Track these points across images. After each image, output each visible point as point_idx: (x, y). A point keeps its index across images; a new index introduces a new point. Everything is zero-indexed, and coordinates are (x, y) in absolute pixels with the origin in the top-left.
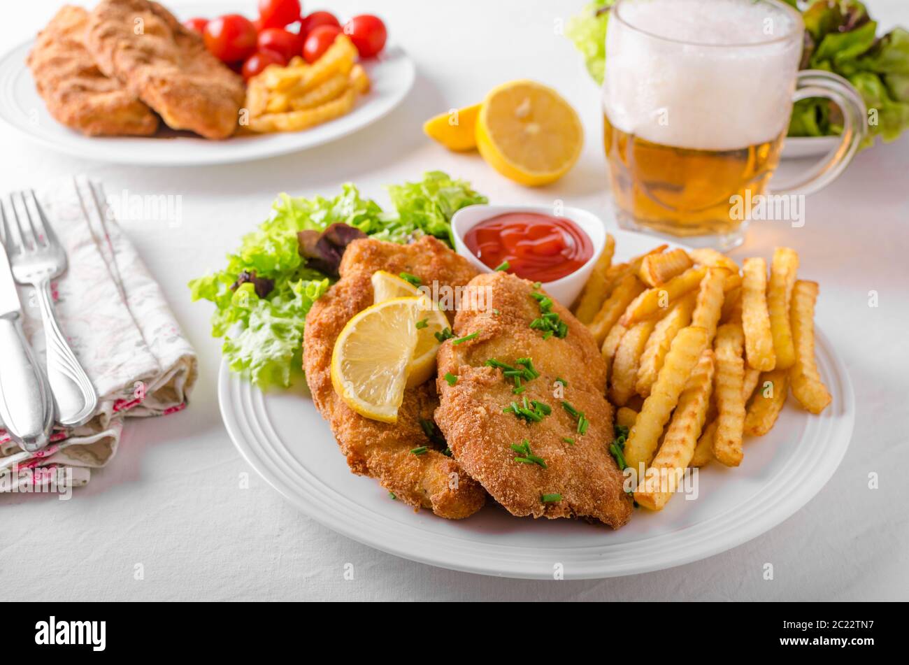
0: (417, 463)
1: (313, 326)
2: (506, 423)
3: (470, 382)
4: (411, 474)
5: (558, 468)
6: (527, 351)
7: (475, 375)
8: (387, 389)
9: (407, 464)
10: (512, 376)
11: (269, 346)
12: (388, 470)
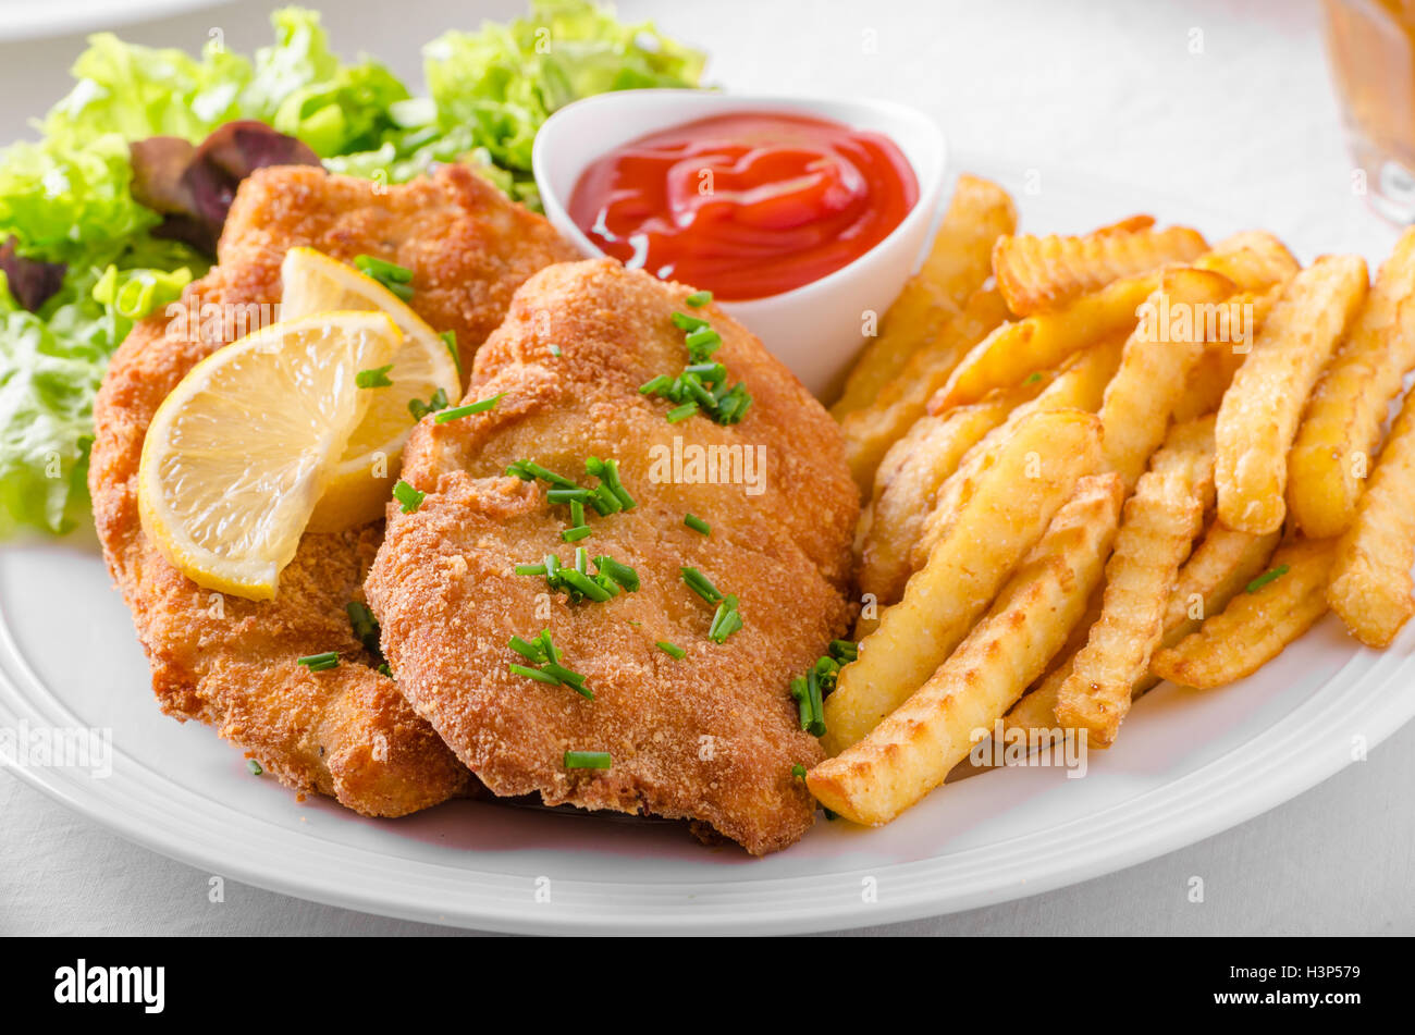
0: (311, 690)
1: (118, 380)
2: (515, 596)
3: (455, 507)
4: (294, 712)
5: (621, 701)
6: (615, 446)
7: (472, 492)
8: (260, 521)
9: (287, 690)
10: (566, 501)
11: (21, 427)
12: (242, 702)
